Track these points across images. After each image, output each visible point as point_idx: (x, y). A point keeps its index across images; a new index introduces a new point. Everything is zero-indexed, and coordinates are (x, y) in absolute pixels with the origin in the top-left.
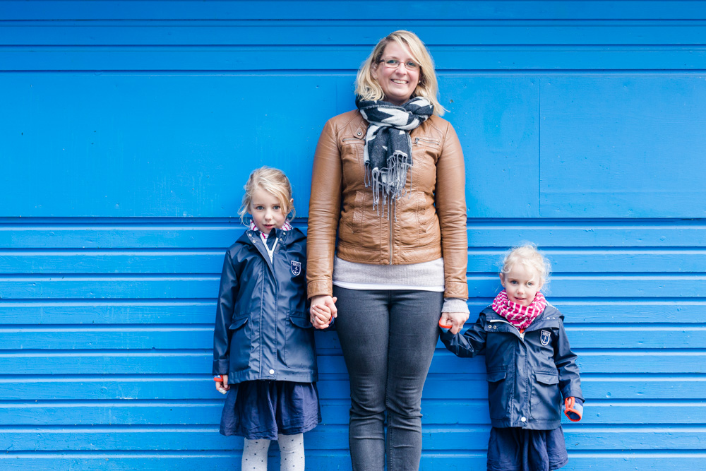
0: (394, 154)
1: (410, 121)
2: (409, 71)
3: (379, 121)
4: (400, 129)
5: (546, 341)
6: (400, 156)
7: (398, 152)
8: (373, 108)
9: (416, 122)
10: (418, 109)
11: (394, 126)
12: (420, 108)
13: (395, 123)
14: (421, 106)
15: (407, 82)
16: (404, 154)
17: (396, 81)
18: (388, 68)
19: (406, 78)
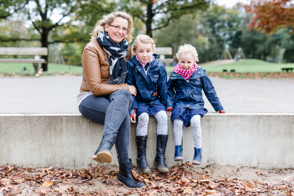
2: (123, 32)
5: (198, 82)
17: (118, 36)
18: (115, 30)
19: (122, 35)
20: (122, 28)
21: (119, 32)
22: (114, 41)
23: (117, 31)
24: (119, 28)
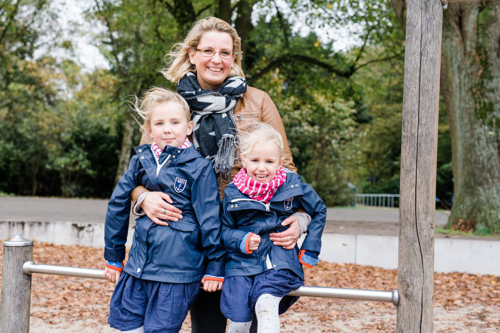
0: (222, 138)
1: (227, 104)
2: (223, 60)
3: (201, 110)
4: (221, 114)
5: (290, 205)
6: (228, 138)
7: (226, 135)
8: (193, 99)
9: (233, 103)
10: (233, 91)
11: (214, 112)
12: (235, 89)
13: (215, 109)
14: (236, 87)
15: (222, 69)
16: (231, 136)
17: (212, 69)
18: (205, 57)
19: (221, 66)
20: (217, 51)
21: (212, 60)
22: (207, 81)
23: (208, 59)
24: (214, 53)
